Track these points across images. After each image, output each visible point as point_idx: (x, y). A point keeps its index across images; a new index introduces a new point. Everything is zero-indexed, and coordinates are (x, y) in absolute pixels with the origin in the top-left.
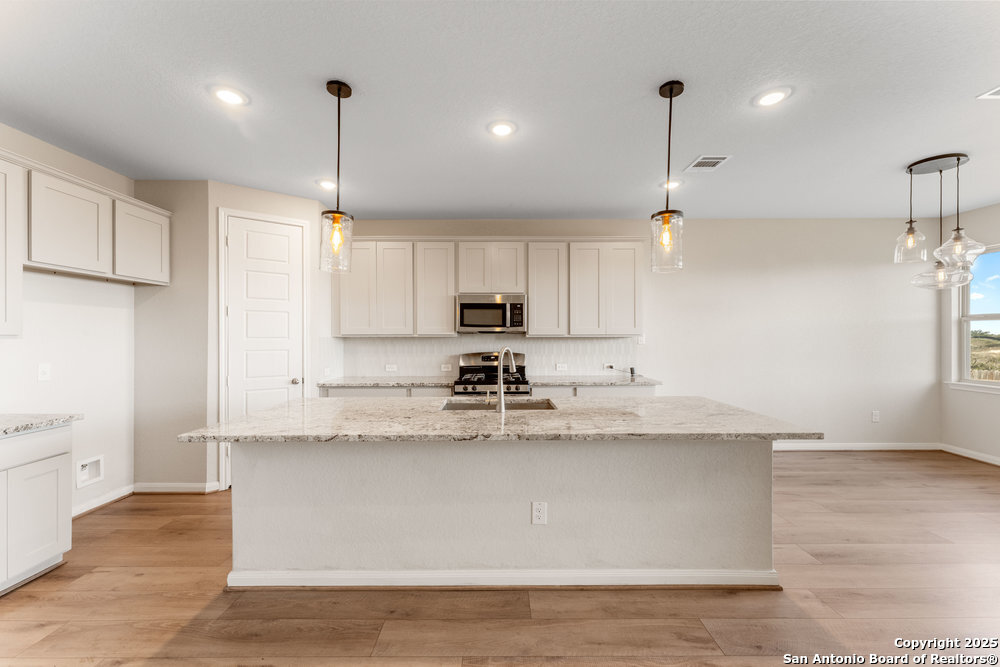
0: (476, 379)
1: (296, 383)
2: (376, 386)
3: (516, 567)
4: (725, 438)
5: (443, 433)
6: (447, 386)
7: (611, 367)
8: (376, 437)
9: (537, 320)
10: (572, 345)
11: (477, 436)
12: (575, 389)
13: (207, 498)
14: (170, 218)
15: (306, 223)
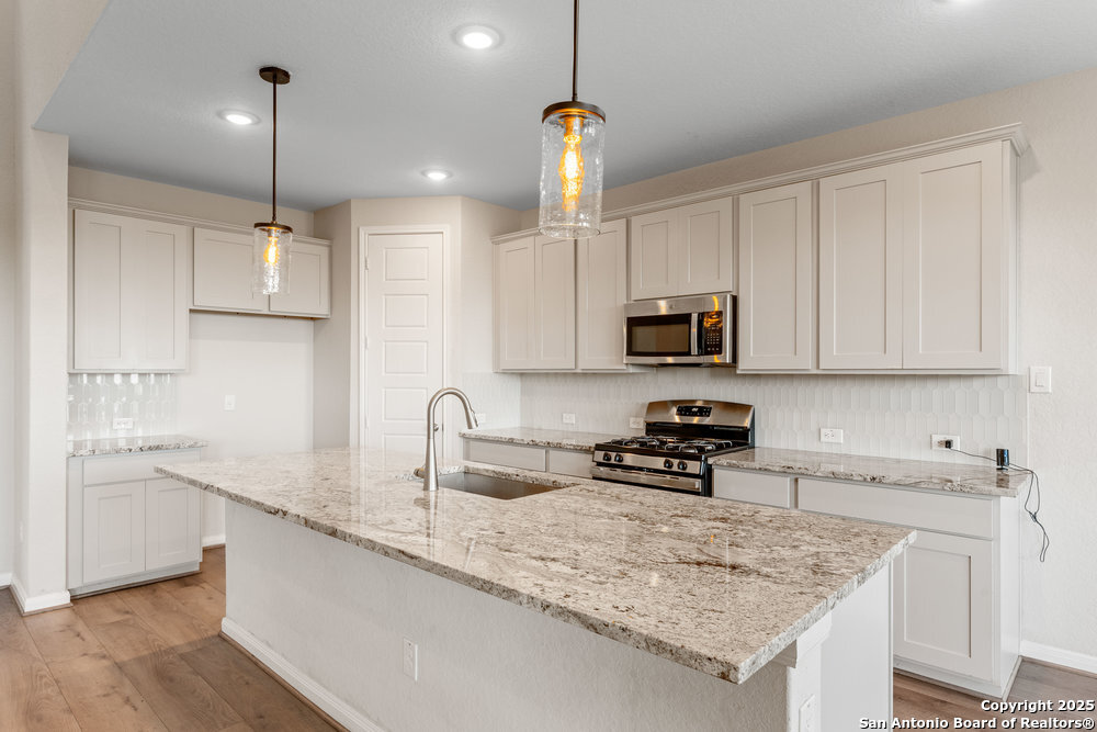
7: (948, 444)
12: (796, 480)
14: (330, 247)
15: (447, 229)
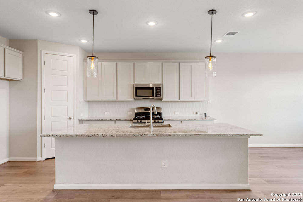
0: (142, 118)
1: (71, 119)
2: (102, 120)
3: (156, 183)
4: (228, 136)
5: (131, 134)
6: (130, 120)
7: (197, 113)
8: (108, 135)
9: (166, 94)
10: (181, 104)
11: (143, 135)
12: (182, 121)
13: (37, 163)
14: (23, 54)
15: (74, 56)
